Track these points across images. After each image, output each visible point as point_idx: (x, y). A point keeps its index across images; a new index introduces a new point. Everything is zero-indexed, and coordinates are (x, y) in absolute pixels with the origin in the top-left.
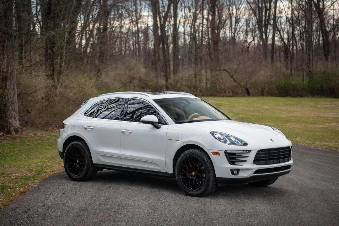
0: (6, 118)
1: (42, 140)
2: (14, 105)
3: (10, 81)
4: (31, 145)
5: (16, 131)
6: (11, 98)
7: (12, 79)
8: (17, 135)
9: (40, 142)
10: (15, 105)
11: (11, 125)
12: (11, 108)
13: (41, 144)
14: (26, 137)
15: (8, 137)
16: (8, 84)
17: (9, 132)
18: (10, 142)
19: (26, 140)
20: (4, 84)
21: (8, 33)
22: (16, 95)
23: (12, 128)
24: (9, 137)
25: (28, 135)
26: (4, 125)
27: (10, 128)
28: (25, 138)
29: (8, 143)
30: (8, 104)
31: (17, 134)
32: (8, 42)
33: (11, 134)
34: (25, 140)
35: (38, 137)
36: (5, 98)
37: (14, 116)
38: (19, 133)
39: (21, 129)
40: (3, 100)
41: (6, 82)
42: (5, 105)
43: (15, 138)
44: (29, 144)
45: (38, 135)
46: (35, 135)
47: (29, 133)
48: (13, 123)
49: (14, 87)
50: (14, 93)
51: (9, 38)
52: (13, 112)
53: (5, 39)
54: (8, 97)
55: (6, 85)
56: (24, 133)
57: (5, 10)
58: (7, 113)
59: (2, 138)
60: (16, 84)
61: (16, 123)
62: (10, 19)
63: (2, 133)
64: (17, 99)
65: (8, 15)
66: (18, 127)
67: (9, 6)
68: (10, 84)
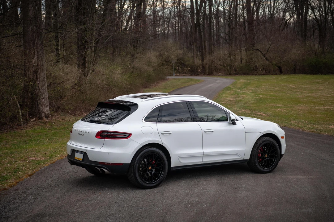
0: (37, 106)
1: (68, 125)
2: (44, 94)
3: (40, 74)
4: (58, 130)
5: (47, 117)
6: (41, 88)
7: (42, 72)
8: (48, 120)
9: (66, 126)
10: (45, 94)
11: (43, 112)
12: (42, 97)
13: (66, 128)
14: (55, 121)
15: (40, 122)
16: (38, 76)
17: (40, 118)
18: (40, 127)
19: (55, 124)
20: (36, 77)
21: (37, 32)
22: (46, 86)
23: (43, 114)
24: (41, 122)
25: (57, 120)
26: (36, 111)
27: (41, 114)
28: (54, 123)
29: (39, 127)
30: (39, 93)
31: (47, 119)
32: (38, 40)
33: (42, 119)
34: (53, 125)
35: (65, 122)
36: (36, 89)
37: (44, 104)
38: (49, 118)
39: (51, 114)
40: (35, 90)
41: (37, 74)
42: (37, 94)
43: (45, 123)
44: (56, 129)
45: (66, 120)
46: (63, 120)
47: (59, 118)
48: (44, 110)
49: (44, 78)
50: (45, 84)
51: (39, 37)
52: (44, 101)
53: (35, 38)
54: (39, 87)
55: (37, 78)
56: (54, 118)
57: (34, 12)
58: (38, 101)
59: (34, 123)
60: (45, 77)
61: (46, 110)
62: (40, 20)
63: (34, 119)
64: (47, 89)
65: (37, 17)
66: (49, 113)
67: (38, 9)
68: (40, 76)
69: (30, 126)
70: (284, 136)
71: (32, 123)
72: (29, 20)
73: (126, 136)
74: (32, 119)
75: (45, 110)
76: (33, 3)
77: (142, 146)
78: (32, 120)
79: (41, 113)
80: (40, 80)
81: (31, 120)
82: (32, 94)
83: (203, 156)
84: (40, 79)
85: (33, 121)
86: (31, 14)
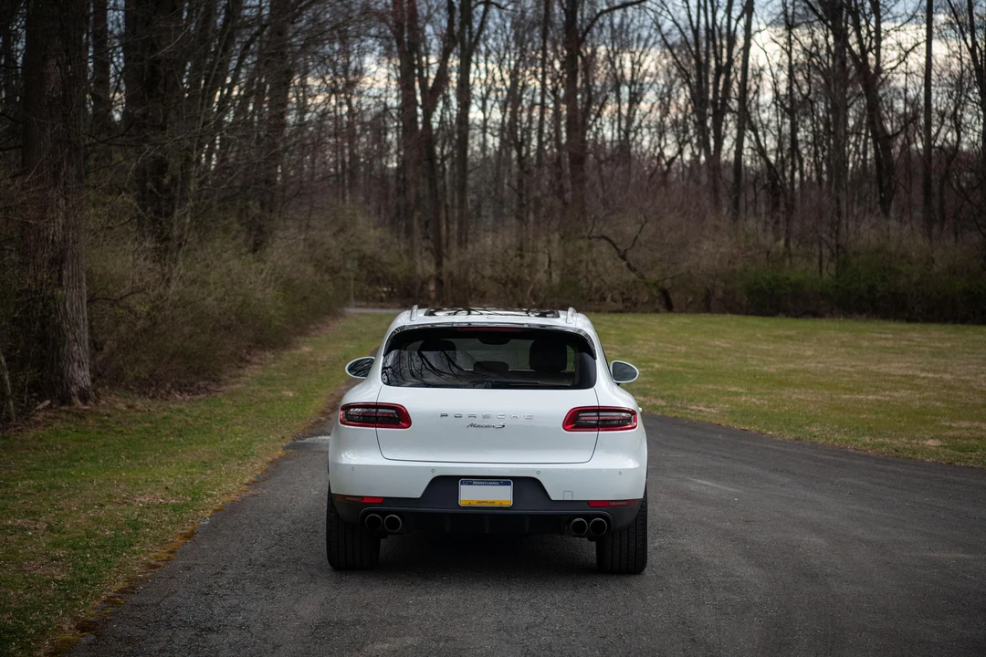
0: (58, 362)
2: (79, 328)
3: (70, 267)
5: (84, 397)
6: (72, 310)
7: (76, 261)
8: (87, 407)
10: (82, 327)
11: (72, 381)
12: (71, 337)
14: (109, 412)
15: (64, 410)
16: (65, 272)
17: (65, 399)
19: (111, 420)
20: (57, 274)
21: (69, 142)
22: (85, 303)
23: (74, 389)
24: (68, 412)
25: (115, 408)
26: (53, 380)
27: (68, 388)
28: (108, 415)
30: (65, 326)
31: (85, 404)
32: (68, 165)
33: (71, 404)
34: (107, 421)
35: (139, 414)
36: (57, 311)
37: (78, 357)
38: (90, 402)
39: (95, 390)
40: (53, 316)
41: (61, 268)
42: (58, 329)
43: (81, 416)
45: (138, 408)
46: (130, 407)
47: (116, 401)
48: (76, 376)
49: (80, 281)
50: (81, 298)
51: (73, 155)
52: (76, 347)
53: (62, 158)
54: (65, 308)
55: (60, 277)
56: (104, 402)
57: (63, 81)
58: (61, 349)
59: (48, 414)
60: (84, 275)
61: (83, 376)
63: (48, 402)
64: (86, 312)
65: (70, 95)
66: (88, 387)
67: (75, 73)
68: (71, 274)
69: (37, 423)
71: (42, 414)
72: (46, 103)
74: (41, 402)
75: (78, 375)
76: (61, 55)
78: (41, 406)
79: (66, 386)
80: (68, 285)
81: (36, 405)
82: (43, 327)
84: (68, 281)
85: (44, 408)
86: (53, 86)
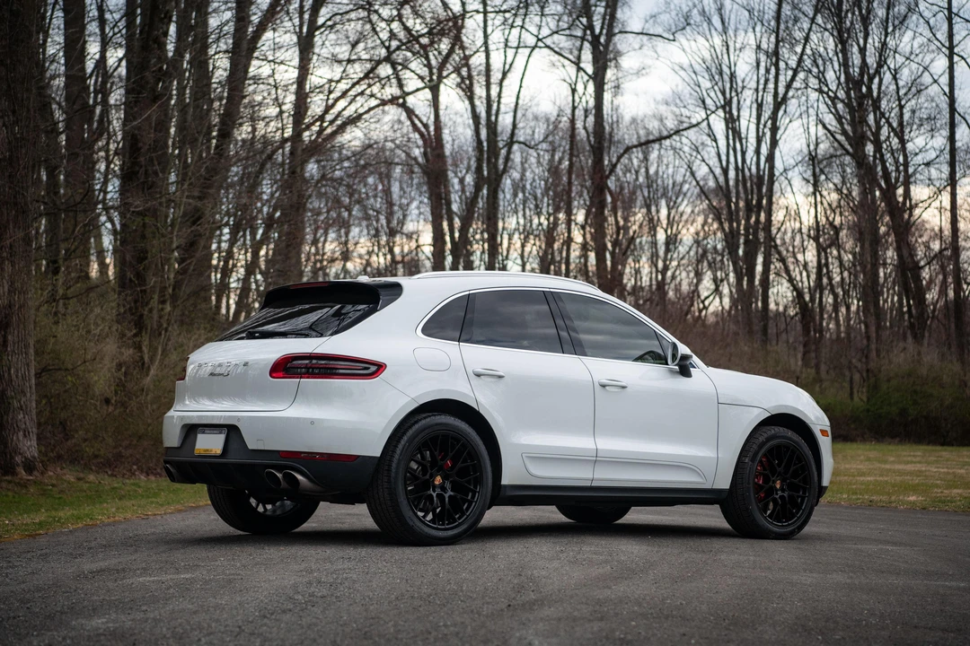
2: (25, 395)
3: (16, 332)
5: (29, 467)
6: (17, 377)
7: (22, 326)
8: (31, 478)
10: (28, 395)
11: (16, 451)
12: (16, 404)
14: (54, 482)
15: (6, 480)
16: (10, 337)
17: (9, 470)
20: (1, 339)
21: (16, 204)
22: (33, 372)
23: (18, 459)
24: (10, 482)
25: (62, 479)
27: (12, 458)
28: (53, 485)
29: (4, 494)
30: (9, 393)
31: (30, 474)
32: (14, 227)
33: (14, 473)
35: (87, 485)
36: (1, 378)
37: (24, 426)
38: (35, 473)
39: (42, 462)
41: (6, 333)
43: (24, 485)
45: (89, 480)
46: (79, 479)
48: (20, 445)
49: (27, 346)
50: (28, 365)
51: (20, 218)
52: (22, 416)
53: (8, 221)
54: (10, 374)
55: (5, 343)
56: (51, 473)
57: (10, 143)
58: (5, 417)
60: (32, 341)
61: (29, 446)
62: (24, 168)
64: (33, 381)
65: (17, 157)
66: (34, 457)
67: (22, 134)
68: (16, 340)
70: (829, 429)
73: (370, 369)
75: (24, 445)
76: (8, 116)
77: (416, 405)
79: (11, 455)
80: (14, 351)
83: (596, 460)
84: (14, 347)
